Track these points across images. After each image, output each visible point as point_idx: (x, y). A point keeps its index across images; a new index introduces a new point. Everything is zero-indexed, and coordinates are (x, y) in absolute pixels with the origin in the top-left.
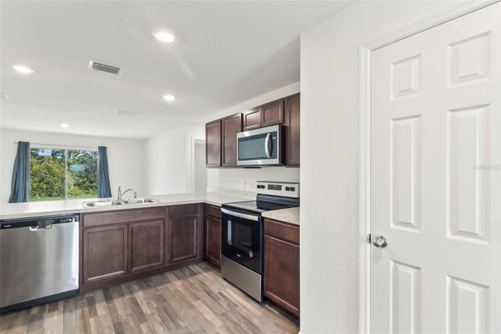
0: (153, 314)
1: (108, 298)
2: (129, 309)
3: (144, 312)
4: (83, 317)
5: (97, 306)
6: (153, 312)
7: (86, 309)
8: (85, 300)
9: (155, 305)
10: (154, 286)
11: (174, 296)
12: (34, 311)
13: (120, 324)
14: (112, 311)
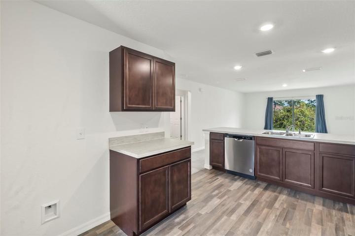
0: (278, 209)
1: (266, 189)
2: (269, 198)
3: (275, 205)
4: (248, 189)
5: (258, 189)
6: (280, 208)
7: (252, 187)
8: (256, 184)
9: (285, 207)
10: (298, 199)
11: (304, 211)
12: (236, 177)
13: (258, 201)
14: (261, 195)
